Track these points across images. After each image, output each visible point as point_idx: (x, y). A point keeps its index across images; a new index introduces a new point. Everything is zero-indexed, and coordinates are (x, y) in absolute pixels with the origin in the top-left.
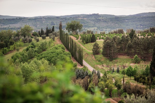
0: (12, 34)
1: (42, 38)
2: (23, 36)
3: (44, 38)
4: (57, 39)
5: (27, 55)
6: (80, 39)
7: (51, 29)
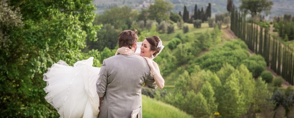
0: (132, 15)
1: (194, 26)
2: (155, 20)
3: (197, 26)
4: (225, 29)
5: (174, 57)
6: (274, 31)
7: (205, 10)
